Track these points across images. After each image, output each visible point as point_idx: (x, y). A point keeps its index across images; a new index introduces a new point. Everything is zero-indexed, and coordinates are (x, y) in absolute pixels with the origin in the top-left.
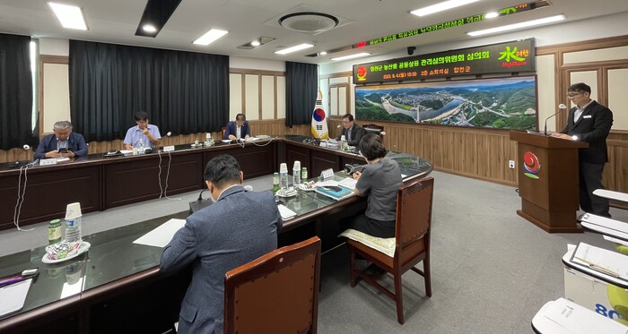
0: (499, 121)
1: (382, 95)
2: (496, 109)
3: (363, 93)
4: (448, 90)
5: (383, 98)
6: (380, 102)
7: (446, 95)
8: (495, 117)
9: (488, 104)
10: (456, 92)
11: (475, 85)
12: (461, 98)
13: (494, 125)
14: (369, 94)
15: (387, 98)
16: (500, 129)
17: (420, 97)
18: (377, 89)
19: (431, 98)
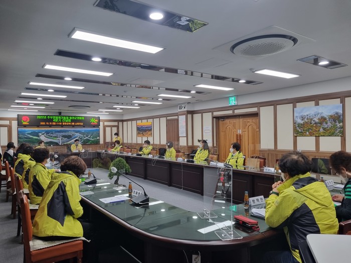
0: (90, 141)
1: (40, 133)
2: (90, 138)
3: (25, 131)
4: (74, 131)
5: (40, 134)
6: (38, 136)
7: (73, 133)
8: (89, 140)
9: (87, 136)
10: (77, 132)
11: (83, 130)
12: (78, 134)
13: (89, 143)
14: (30, 132)
15: (43, 134)
16: (91, 144)
17: (62, 134)
18: (36, 129)
19: (66, 134)
